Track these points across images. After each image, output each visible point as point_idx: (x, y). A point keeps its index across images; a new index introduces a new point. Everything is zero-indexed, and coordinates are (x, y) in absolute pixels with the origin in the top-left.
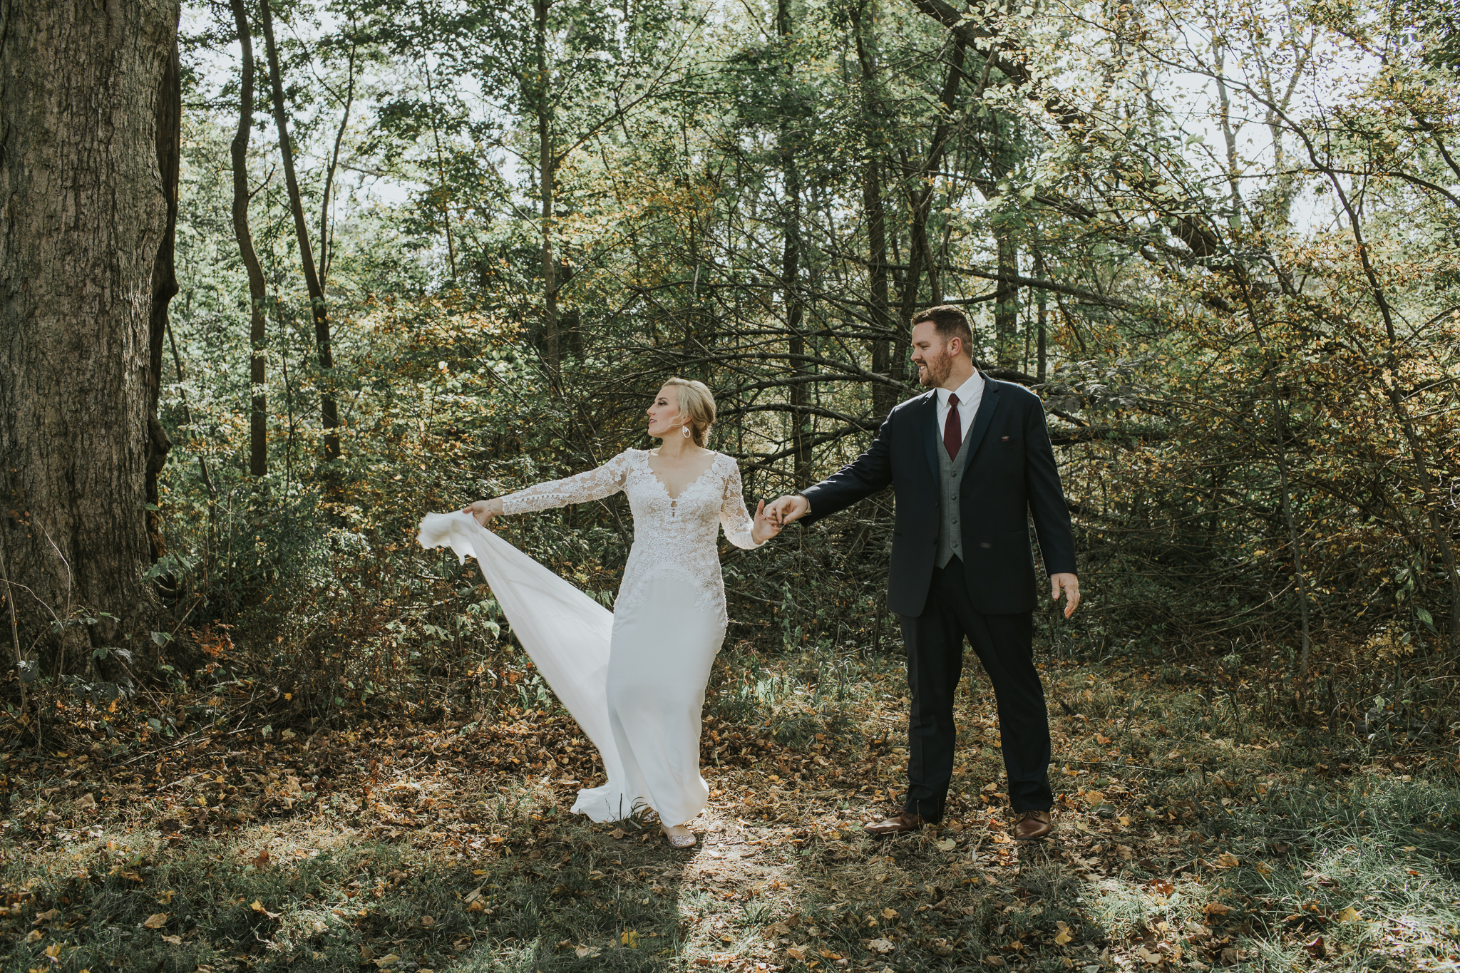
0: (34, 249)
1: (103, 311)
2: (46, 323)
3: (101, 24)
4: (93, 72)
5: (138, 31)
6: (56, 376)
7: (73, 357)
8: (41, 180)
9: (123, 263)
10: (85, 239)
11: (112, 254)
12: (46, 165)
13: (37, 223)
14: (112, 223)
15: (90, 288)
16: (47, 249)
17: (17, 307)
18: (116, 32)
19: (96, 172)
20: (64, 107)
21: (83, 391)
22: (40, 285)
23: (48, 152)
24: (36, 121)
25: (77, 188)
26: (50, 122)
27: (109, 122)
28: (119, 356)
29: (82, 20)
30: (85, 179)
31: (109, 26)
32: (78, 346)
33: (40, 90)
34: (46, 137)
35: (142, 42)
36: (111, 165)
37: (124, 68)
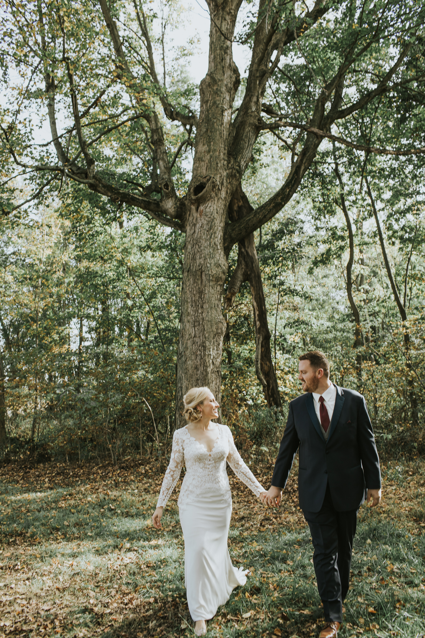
0: (187, 343)
1: (201, 358)
2: (189, 362)
3: (199, 282)
4: (198, 295)
5: (209, 281)
6: (191, 376)
7: (195, 371)
8: (188, 325)
9: (207, 345)
10: (197, 339)
11: (204, 342)
12: (189, 322)
13: (187, 337)
14: (203, 334)
15: (199, 352)
16: (189, 343)
17: (183, 359)
18: (204, 283)
19: (199, 322)
20: (192, 306)
21: (197, 380)
22: (188, 353)
23: (189, 318)
24: (187, 310)
25: (194, 326)
26: (189, 310)
27: (202, 307)
28: (206, 370)
29: (194, 282)
30: (196, 324)
31: (201, 282)
32: (196, 368)
33: (187, 302)
34: (188, 314)
35: (211, 284)
36: (203, 319)
37: (206, 292)
